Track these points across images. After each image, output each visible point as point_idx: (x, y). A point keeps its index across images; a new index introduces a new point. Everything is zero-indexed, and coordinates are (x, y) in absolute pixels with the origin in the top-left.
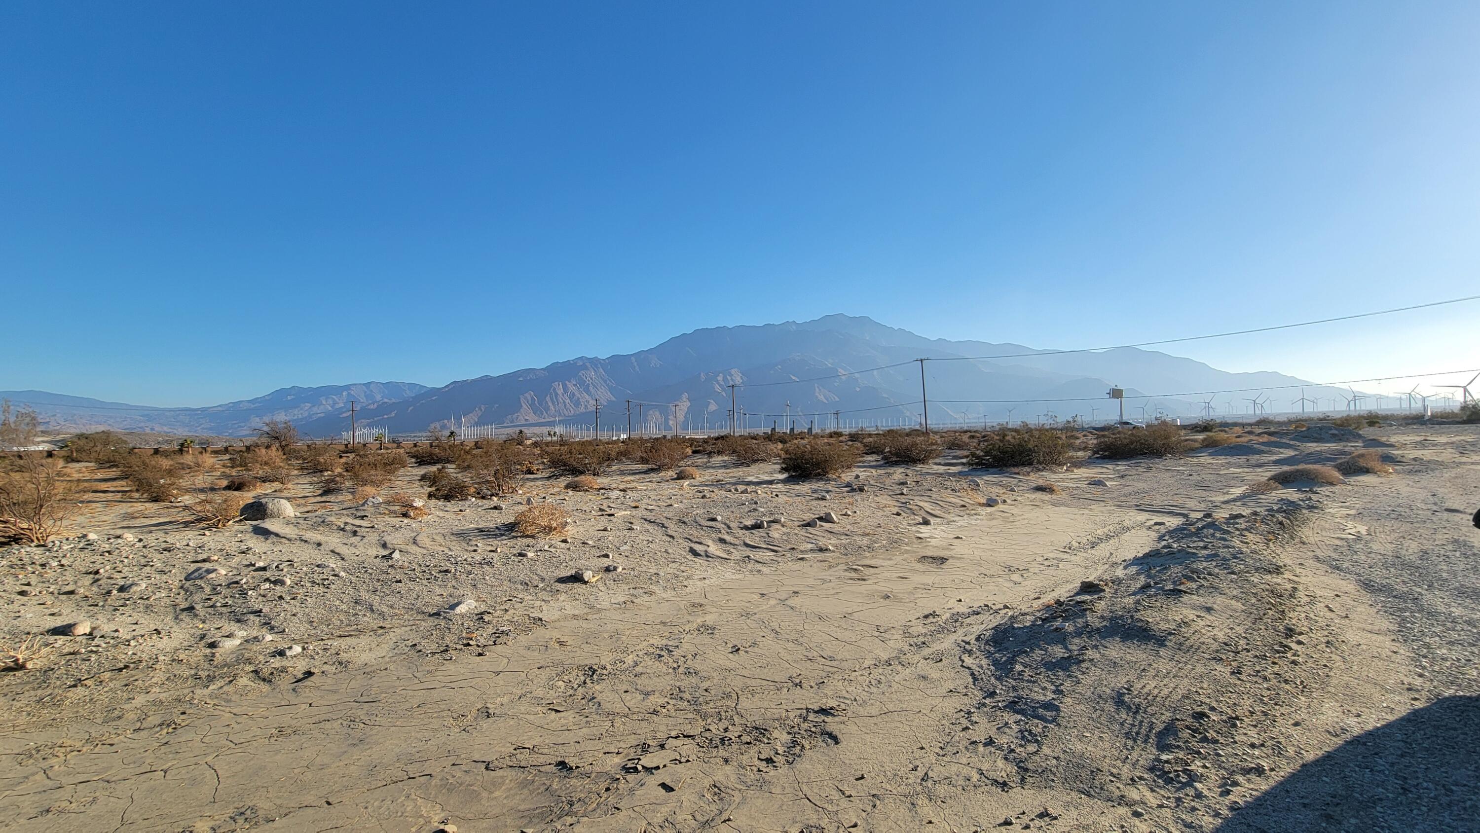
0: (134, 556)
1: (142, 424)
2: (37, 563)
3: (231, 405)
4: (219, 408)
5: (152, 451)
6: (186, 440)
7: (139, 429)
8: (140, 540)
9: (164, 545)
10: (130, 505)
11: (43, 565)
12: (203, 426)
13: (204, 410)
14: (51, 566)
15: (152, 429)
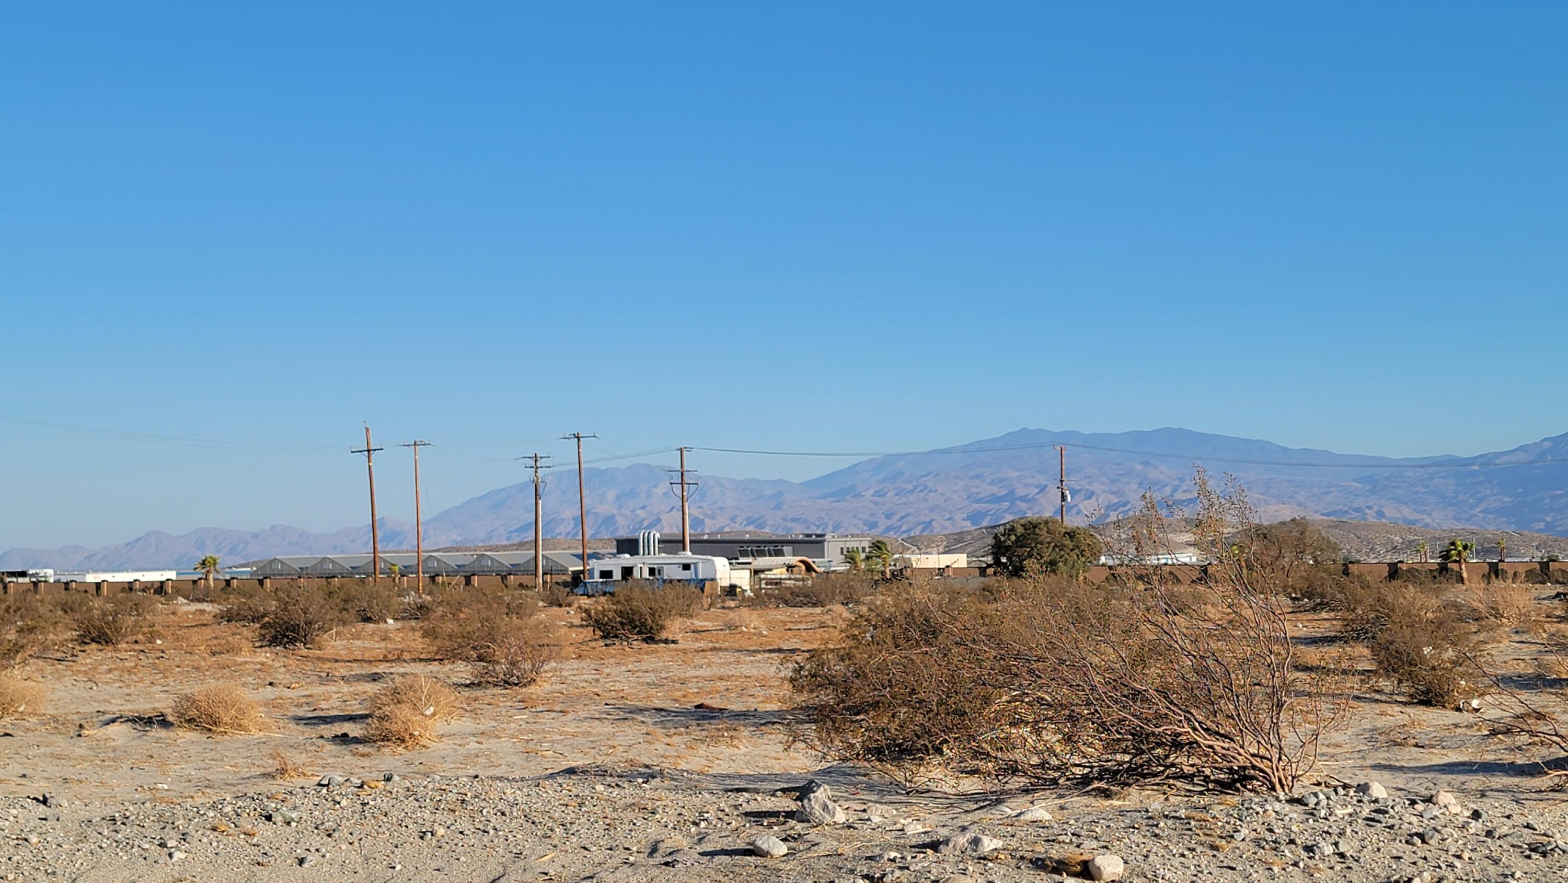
0: (1474, 856)
1: (1360, 502)
2: (1299, 842)
3: (1548, 445)
4: (1522, 457)
5: (1385, 571)
6: (1453, 544)
7: (1355, 514)
8: (1476, 815)
9: (1528, 837)
10: (1378, 708)
11: (1309, 849)
12: (1484, 505)
13: (1486, 461)
14: (1322, 853)
15: (1380, 514)
